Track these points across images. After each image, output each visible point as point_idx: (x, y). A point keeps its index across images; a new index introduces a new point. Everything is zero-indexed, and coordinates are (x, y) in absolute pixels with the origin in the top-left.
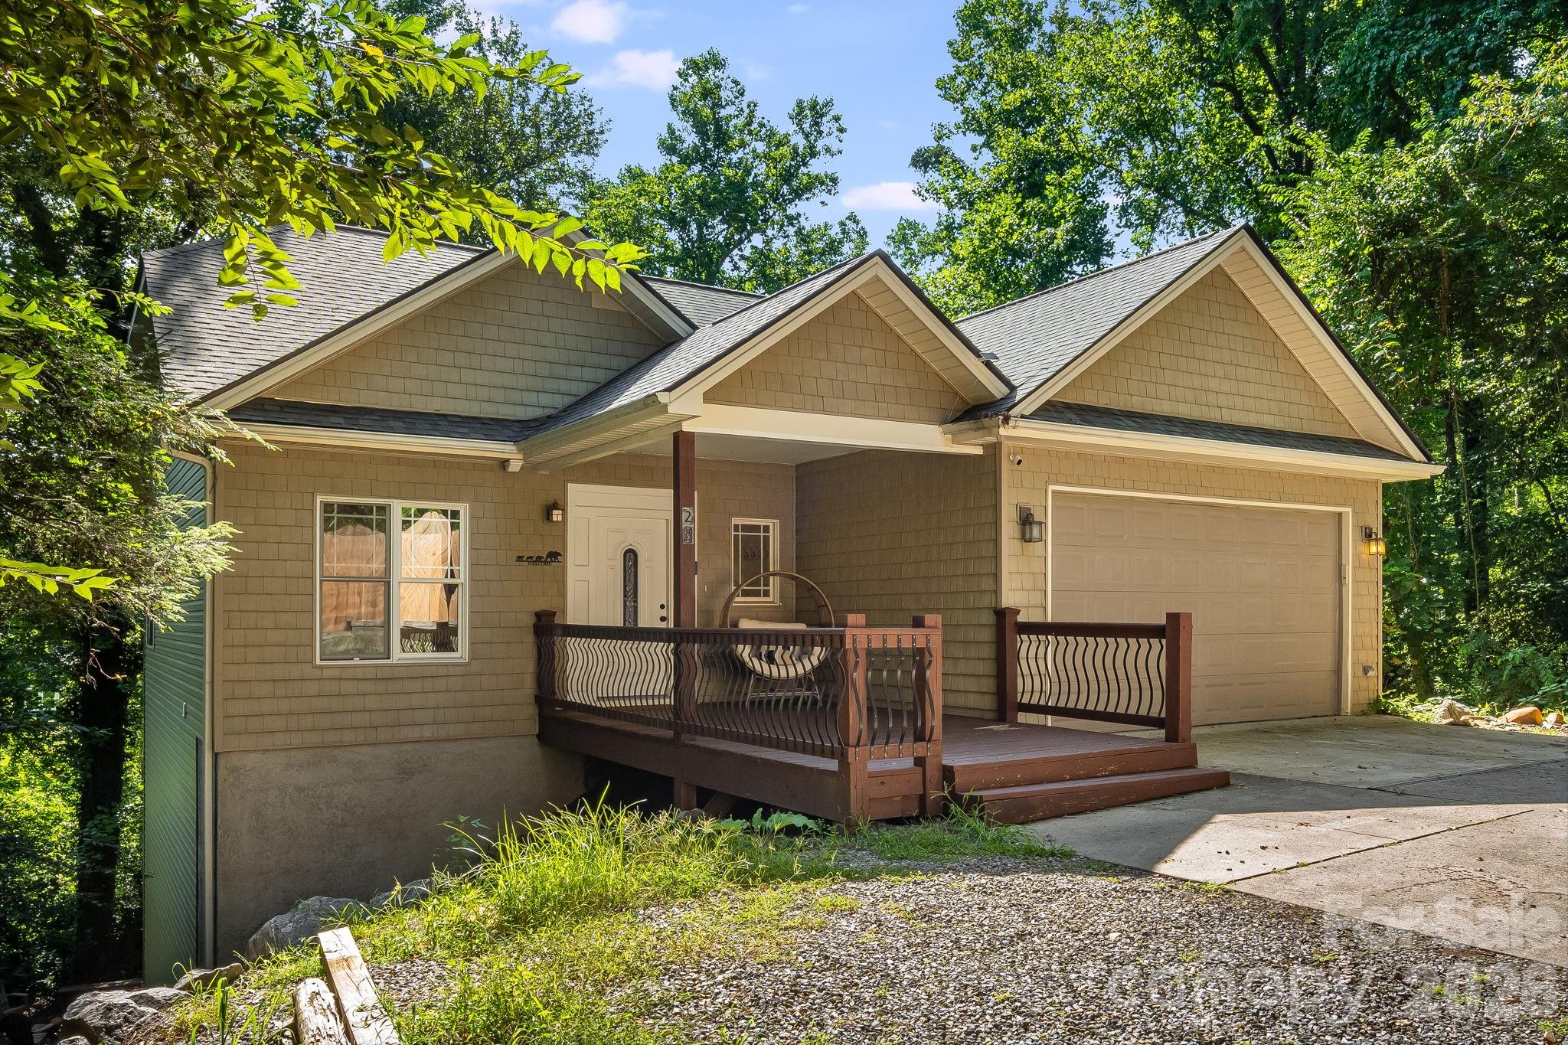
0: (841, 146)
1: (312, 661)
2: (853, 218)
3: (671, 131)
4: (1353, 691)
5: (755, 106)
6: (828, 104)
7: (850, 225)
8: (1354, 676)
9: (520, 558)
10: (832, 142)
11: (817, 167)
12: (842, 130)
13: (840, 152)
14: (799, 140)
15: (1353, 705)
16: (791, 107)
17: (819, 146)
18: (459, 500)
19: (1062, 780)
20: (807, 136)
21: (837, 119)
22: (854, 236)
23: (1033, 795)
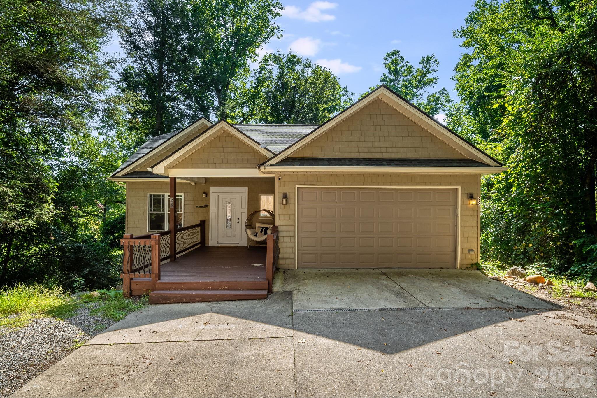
0: (437, 68)
1: (146, 232)
2: (444, 89)
3: (385, 75)
4: (461, 259)
5: (408, 62)
6: (433, 56)
7: (443, 92)
8: (462, 253)
9: (197, 207)
10: (435, 68)
11: (430, 76)
12: (438, 64)
13: (437, 70)
14: (424, 70)
15: (461, 265)
16: (420, 60)
17: (430, 70)
18: (181, 193)
19: (201, 290)
20: (426, 68)
21: (436, 60)
22: (444, 95)
23: (170, 295)
